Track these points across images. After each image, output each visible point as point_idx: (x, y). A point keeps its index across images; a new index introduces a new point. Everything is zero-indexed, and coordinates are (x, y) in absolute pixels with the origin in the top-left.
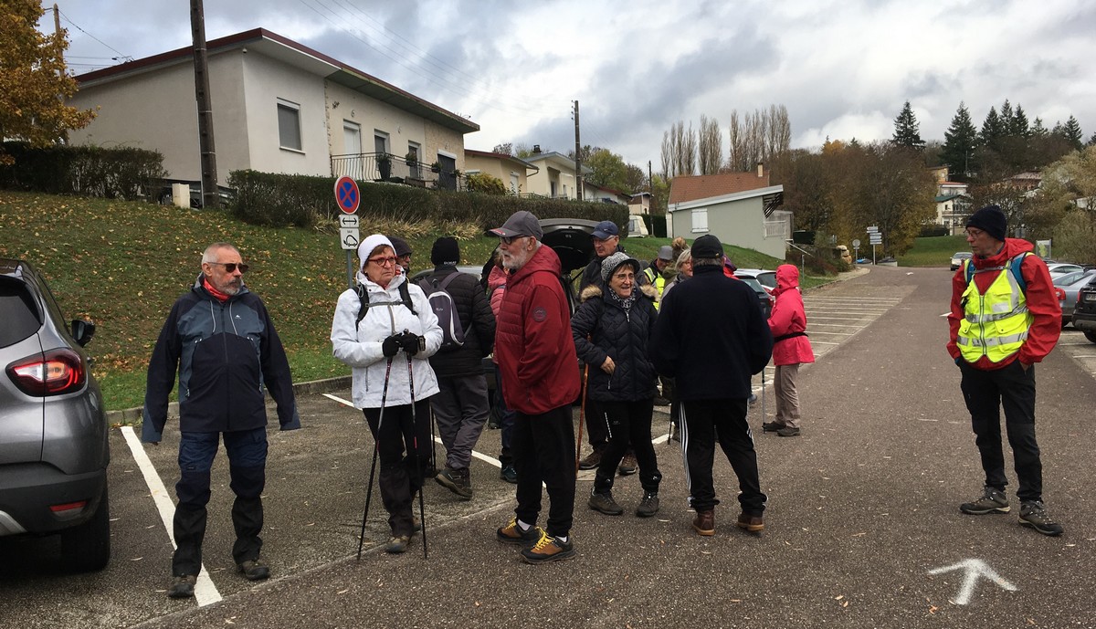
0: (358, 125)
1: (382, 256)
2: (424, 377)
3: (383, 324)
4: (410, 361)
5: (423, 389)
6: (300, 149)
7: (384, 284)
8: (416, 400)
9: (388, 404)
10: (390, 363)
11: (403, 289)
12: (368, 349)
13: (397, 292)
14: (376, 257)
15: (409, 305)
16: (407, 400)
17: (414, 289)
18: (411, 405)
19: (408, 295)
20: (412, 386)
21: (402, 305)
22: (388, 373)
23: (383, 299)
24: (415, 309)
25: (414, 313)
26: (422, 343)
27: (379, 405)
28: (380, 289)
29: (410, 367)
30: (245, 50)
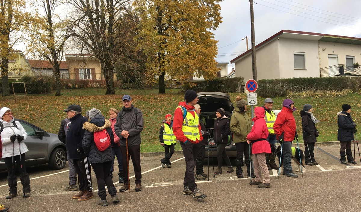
0: (337, 55)
1: (9, 113)
2: (23, 147)
3: (9, 132)
4: (19, 143)
5: (24, 150)
6: (305, 68)
7: (8, 121)
8: (21, 153)
9: (14, 155)
10: (13, 143)
11: (14, 123)
12: (6, 140)
13: (12, 124)
14: (7, 113)
15: (16, 127)
16: (19, 154)
17: (17, 122)
18: (20, 155)
19: (16, 124)
20: (20, 150)
21: (14, 127)
22: (13, 146)
23: (8, 125)
24: (18, 128)
25: (18, 129)
26: (23, 138)
27: (12, 156)
28: (7, 123)
29: (19, 145)
30: (278, 39)
